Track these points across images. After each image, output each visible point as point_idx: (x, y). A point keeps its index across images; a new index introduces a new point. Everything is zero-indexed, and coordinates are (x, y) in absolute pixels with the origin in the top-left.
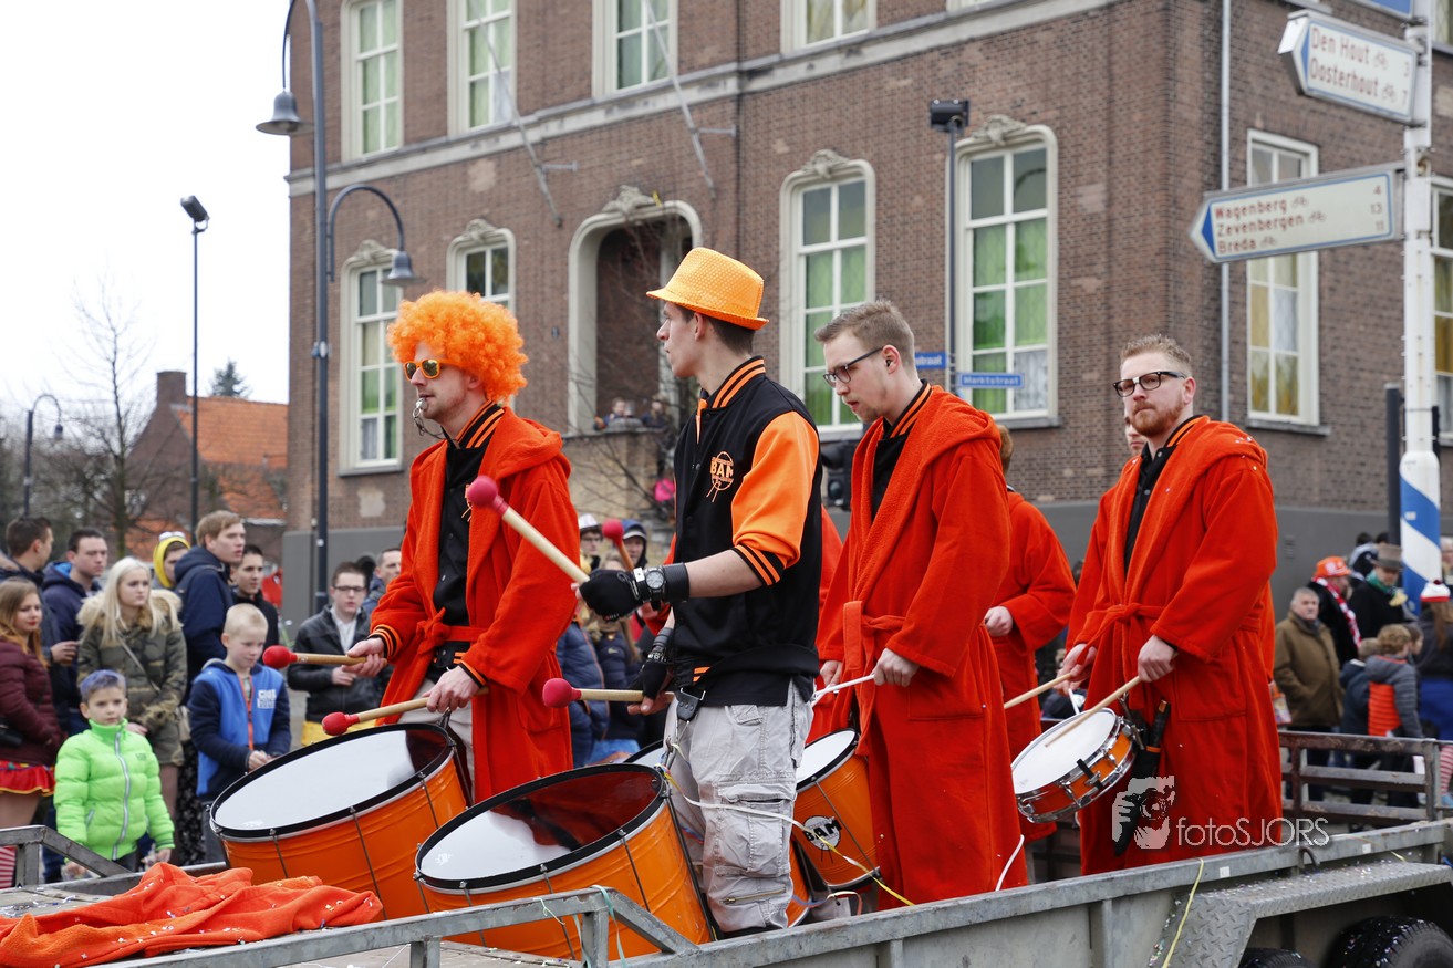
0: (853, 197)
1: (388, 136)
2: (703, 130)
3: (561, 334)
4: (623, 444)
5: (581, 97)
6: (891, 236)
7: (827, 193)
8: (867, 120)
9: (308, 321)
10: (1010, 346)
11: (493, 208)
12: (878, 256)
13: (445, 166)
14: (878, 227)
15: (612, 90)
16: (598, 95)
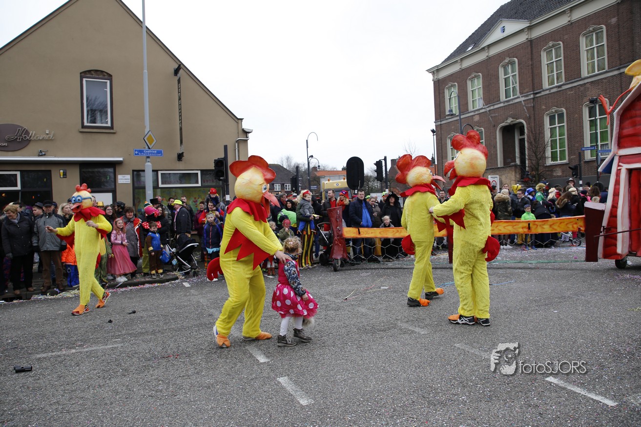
0: (561, 116)
1: (456, 111)
2: (527, 105)
3: (495, 147)
4: (514, 167)
5: (497, 101)
6: (570, 123)
7: (555, 115)
8: (563, 100)
9: (440, 148)
10: (599, 143)
11: (479, 124)
12: (567, 127)
13: (468, 117)
14: (567, 121)
15: (505, 99)
16: (501, 100)
